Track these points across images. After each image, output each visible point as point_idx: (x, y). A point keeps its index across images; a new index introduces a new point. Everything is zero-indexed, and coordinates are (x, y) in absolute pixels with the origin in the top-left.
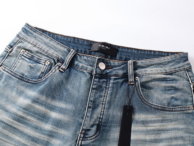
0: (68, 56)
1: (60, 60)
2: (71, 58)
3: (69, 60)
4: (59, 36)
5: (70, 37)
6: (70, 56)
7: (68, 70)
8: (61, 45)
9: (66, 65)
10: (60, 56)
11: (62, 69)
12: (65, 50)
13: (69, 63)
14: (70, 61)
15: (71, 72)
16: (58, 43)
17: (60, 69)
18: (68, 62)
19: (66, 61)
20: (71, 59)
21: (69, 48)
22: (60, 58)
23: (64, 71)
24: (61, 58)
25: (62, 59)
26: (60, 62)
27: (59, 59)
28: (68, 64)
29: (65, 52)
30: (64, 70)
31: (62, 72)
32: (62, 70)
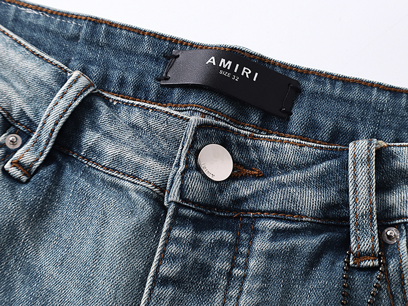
0: (51, 105)
1: (17, 122)
2: (64, 113)
3: (56, 124)
4: (29, 11)
5: (77, 18)
6: (63, 103)
7: (46, 172)
8: (28, 49)
9: (41, 149)
10: (18, 104)
11: (18, 164)
12: (45, 73)
13: (54, 135)
14: (58, 128)
15: (62, 183)
16: (16, 41)
17: (7, 166)
18: (52, 131)
19: (42, 128)
20: (63, 120)
21: (61, 68)
22: (15, 113)
23: (24, 179)
24: (22, 113)
25: (28, 118)
26: (17, 131)
27: (12, 119)
28: (50, 144)
29: (42, 84)
30: (29, 172)
31: (18, 181)
32: (15, 172)
